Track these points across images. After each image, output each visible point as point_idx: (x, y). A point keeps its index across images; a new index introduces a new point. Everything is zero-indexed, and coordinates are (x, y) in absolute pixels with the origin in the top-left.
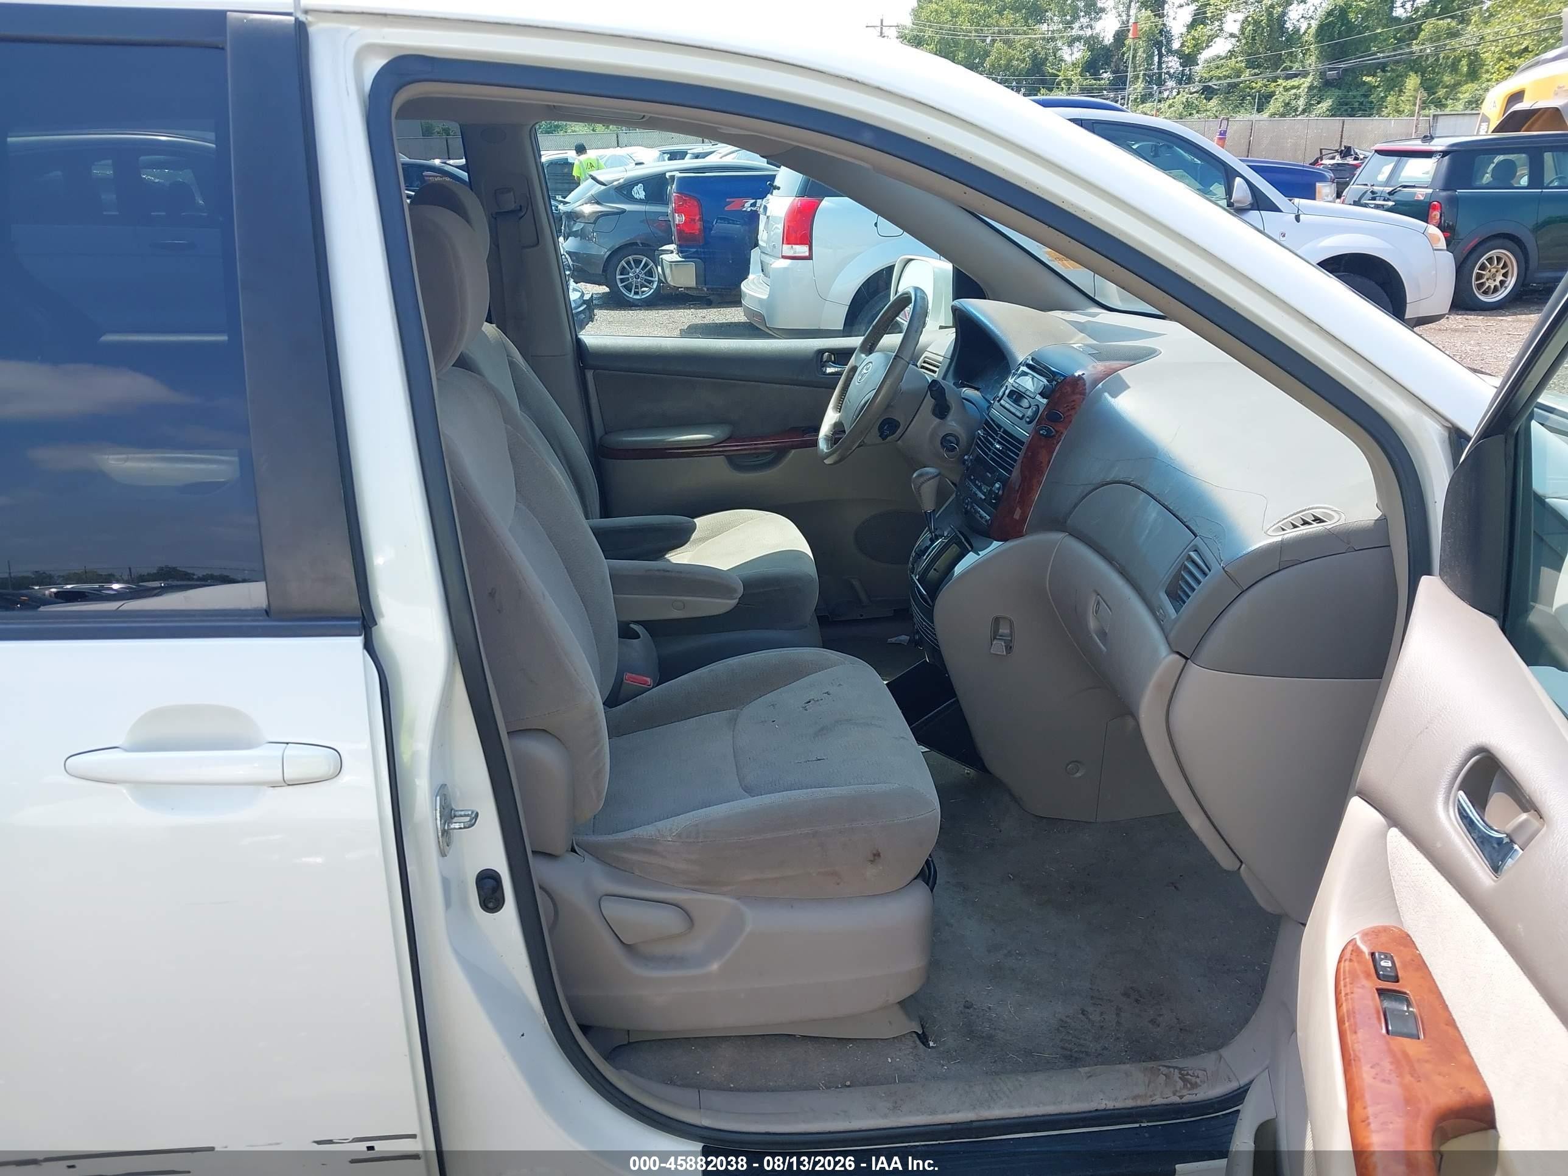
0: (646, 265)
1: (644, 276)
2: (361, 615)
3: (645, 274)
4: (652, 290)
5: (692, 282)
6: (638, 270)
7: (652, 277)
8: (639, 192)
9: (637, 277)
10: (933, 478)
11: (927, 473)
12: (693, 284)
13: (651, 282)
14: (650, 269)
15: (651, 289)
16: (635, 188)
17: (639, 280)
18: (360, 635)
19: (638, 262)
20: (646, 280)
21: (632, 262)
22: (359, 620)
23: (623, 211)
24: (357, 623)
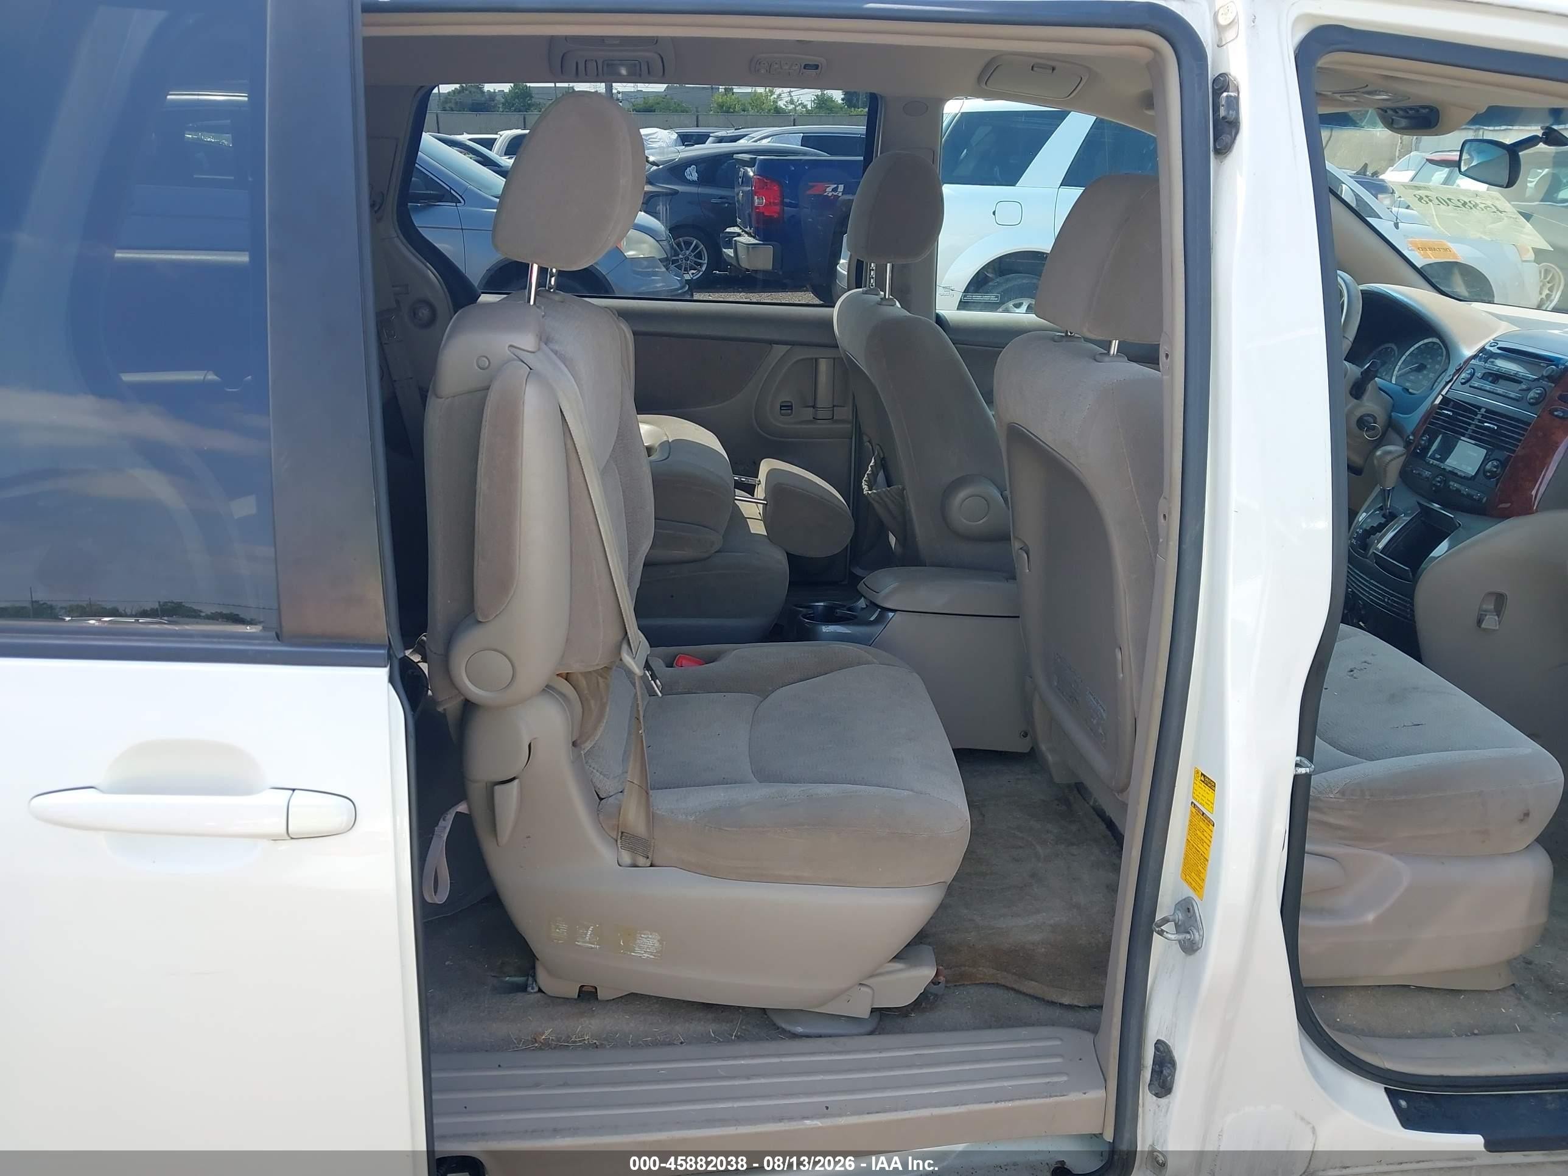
0: (696, 247)
1: (693, 258)
2: (388, 643)
3: (695, 256)
4: (701, 273)
5: (769, 266)
6: (688, 252)
7: (701, 259)
8: (692, 174)
9: (687, 259)
10: (1398, 457)
11: (1390, 452)
12: (770, 267)
13: (701, 265)
14: (700, 252)
15: (699, 271)
16: (688, 169)
17: (689, 262)
18: (385, 666)
19: (688, 244)
20: (696, 263)
21: (682, 244)
22: (384, 649)
23: (676, 192)
24: (382, 652)
